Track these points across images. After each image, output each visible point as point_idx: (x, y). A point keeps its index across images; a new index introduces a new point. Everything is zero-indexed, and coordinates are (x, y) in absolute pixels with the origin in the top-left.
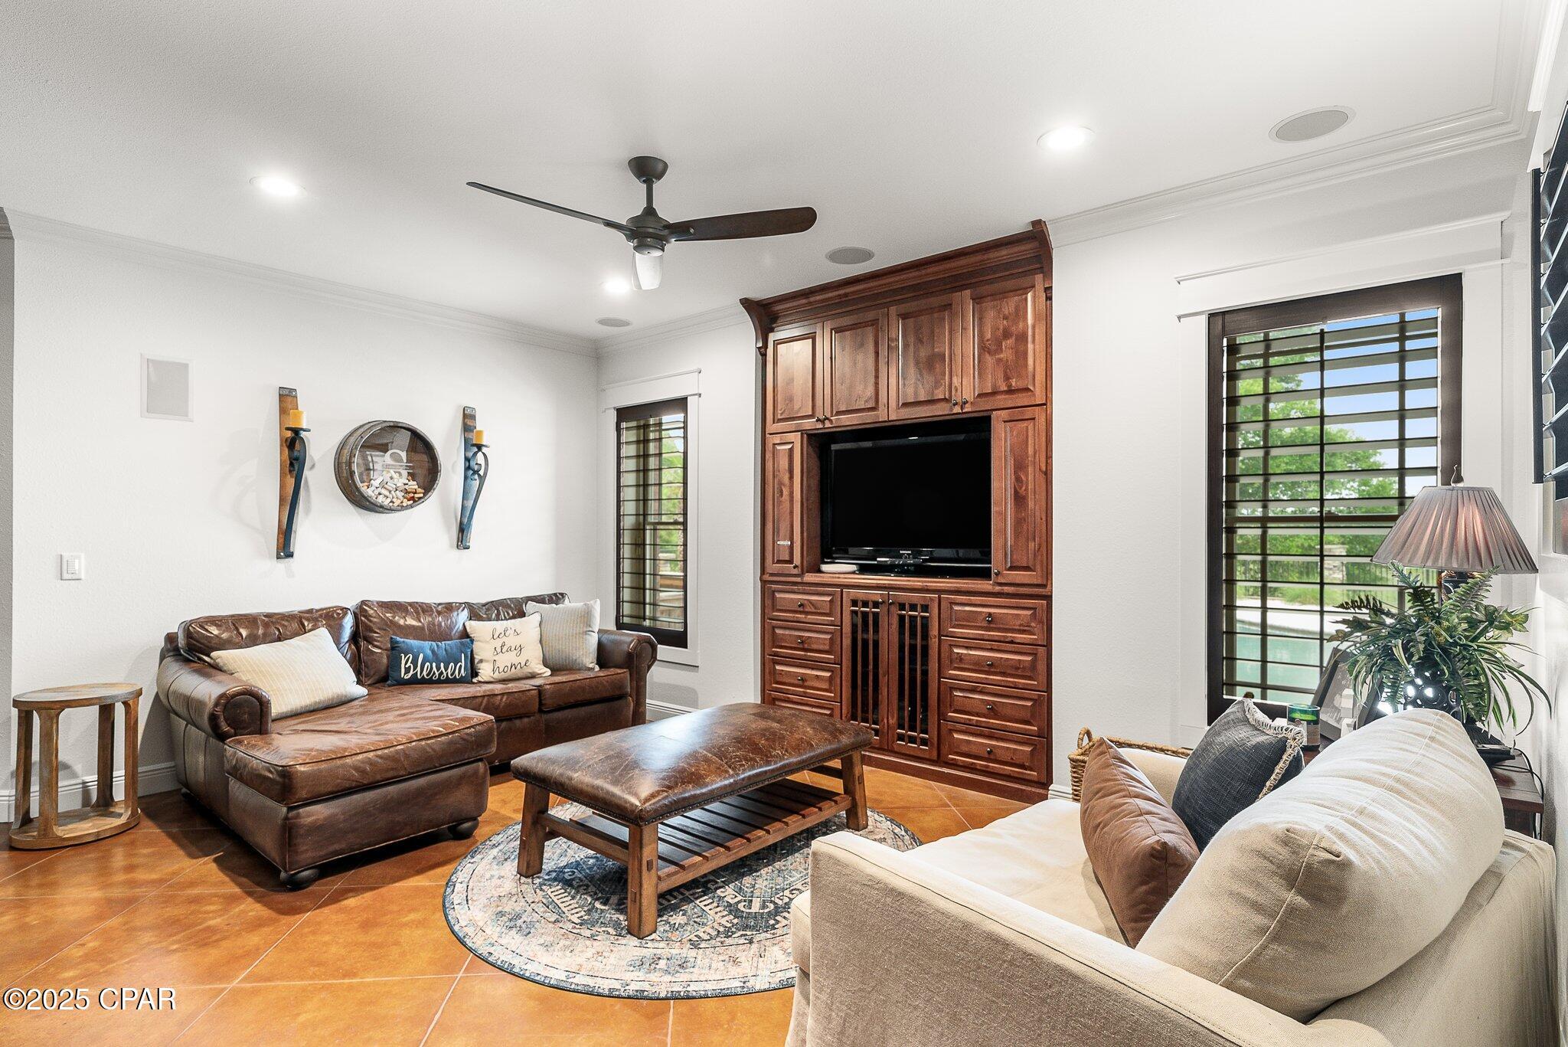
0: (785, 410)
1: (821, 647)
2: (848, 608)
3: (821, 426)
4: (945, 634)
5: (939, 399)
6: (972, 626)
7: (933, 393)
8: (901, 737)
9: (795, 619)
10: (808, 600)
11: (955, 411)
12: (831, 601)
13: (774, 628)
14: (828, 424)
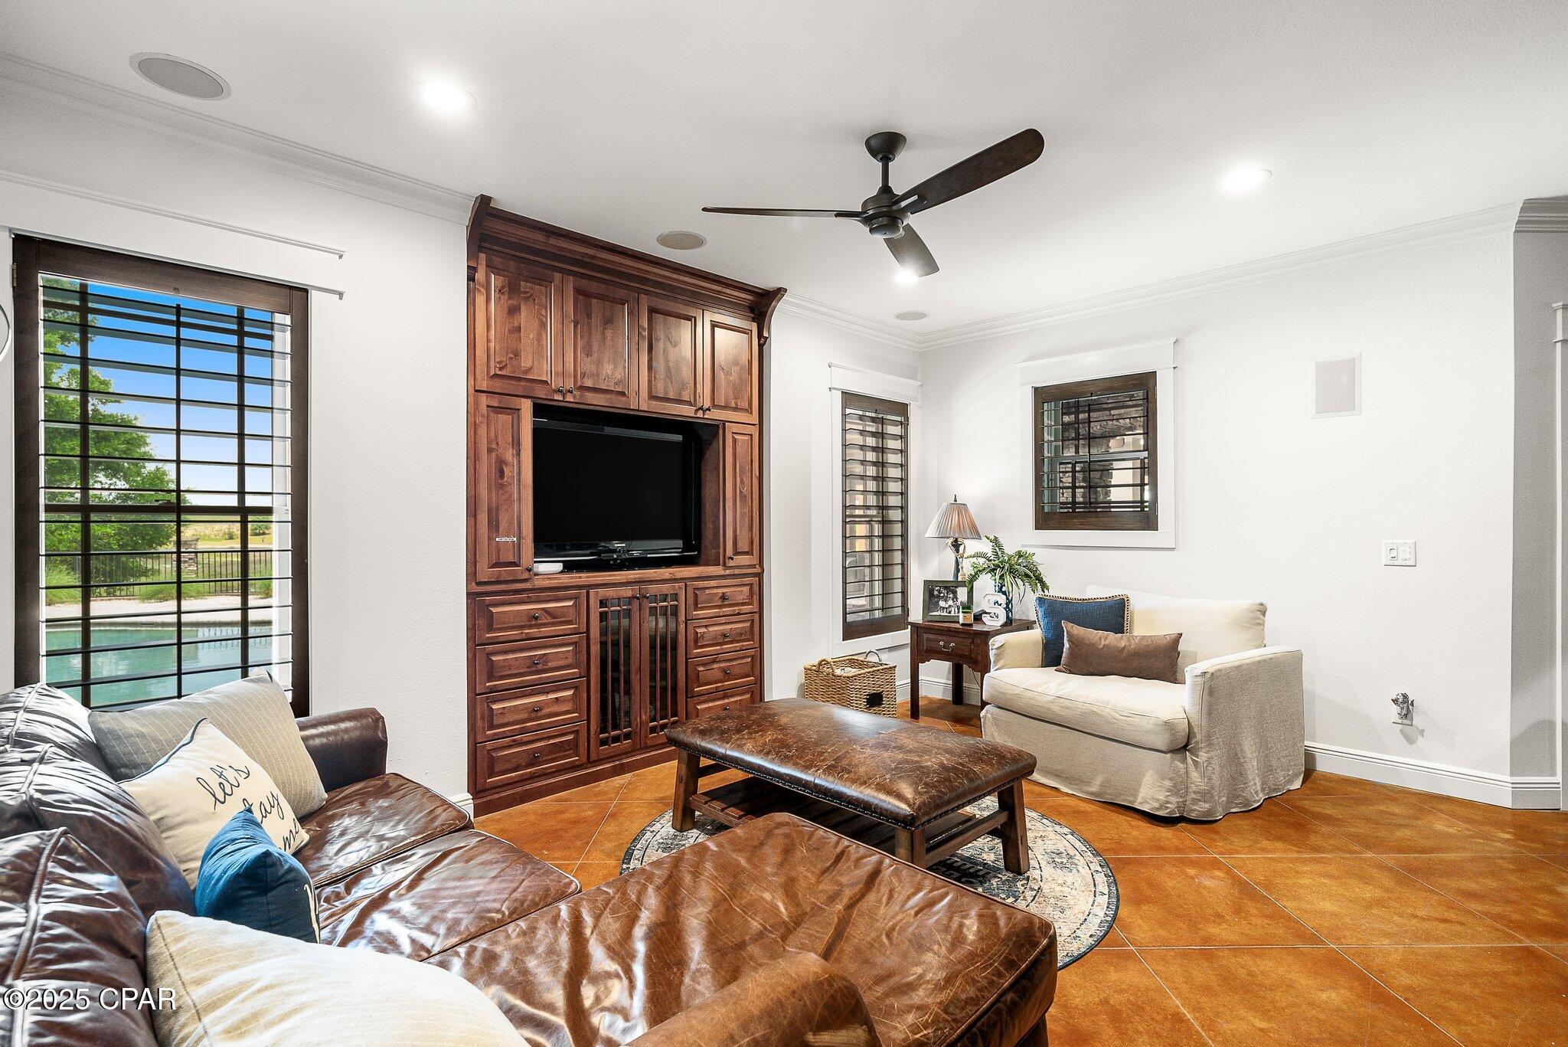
0: (506, 365)
1: (562, 663)
2: (596, 610)
3: (561, 398)
4: (691, 618)
5: (685, 401)
6: (712, 606)
7: (680, 394)
8: (653, 730)
9: (524, 636)
10: (543, 609)
11: (698, 415)
12: (575, 605)
13: (489, 654)
14: (569, 398)
